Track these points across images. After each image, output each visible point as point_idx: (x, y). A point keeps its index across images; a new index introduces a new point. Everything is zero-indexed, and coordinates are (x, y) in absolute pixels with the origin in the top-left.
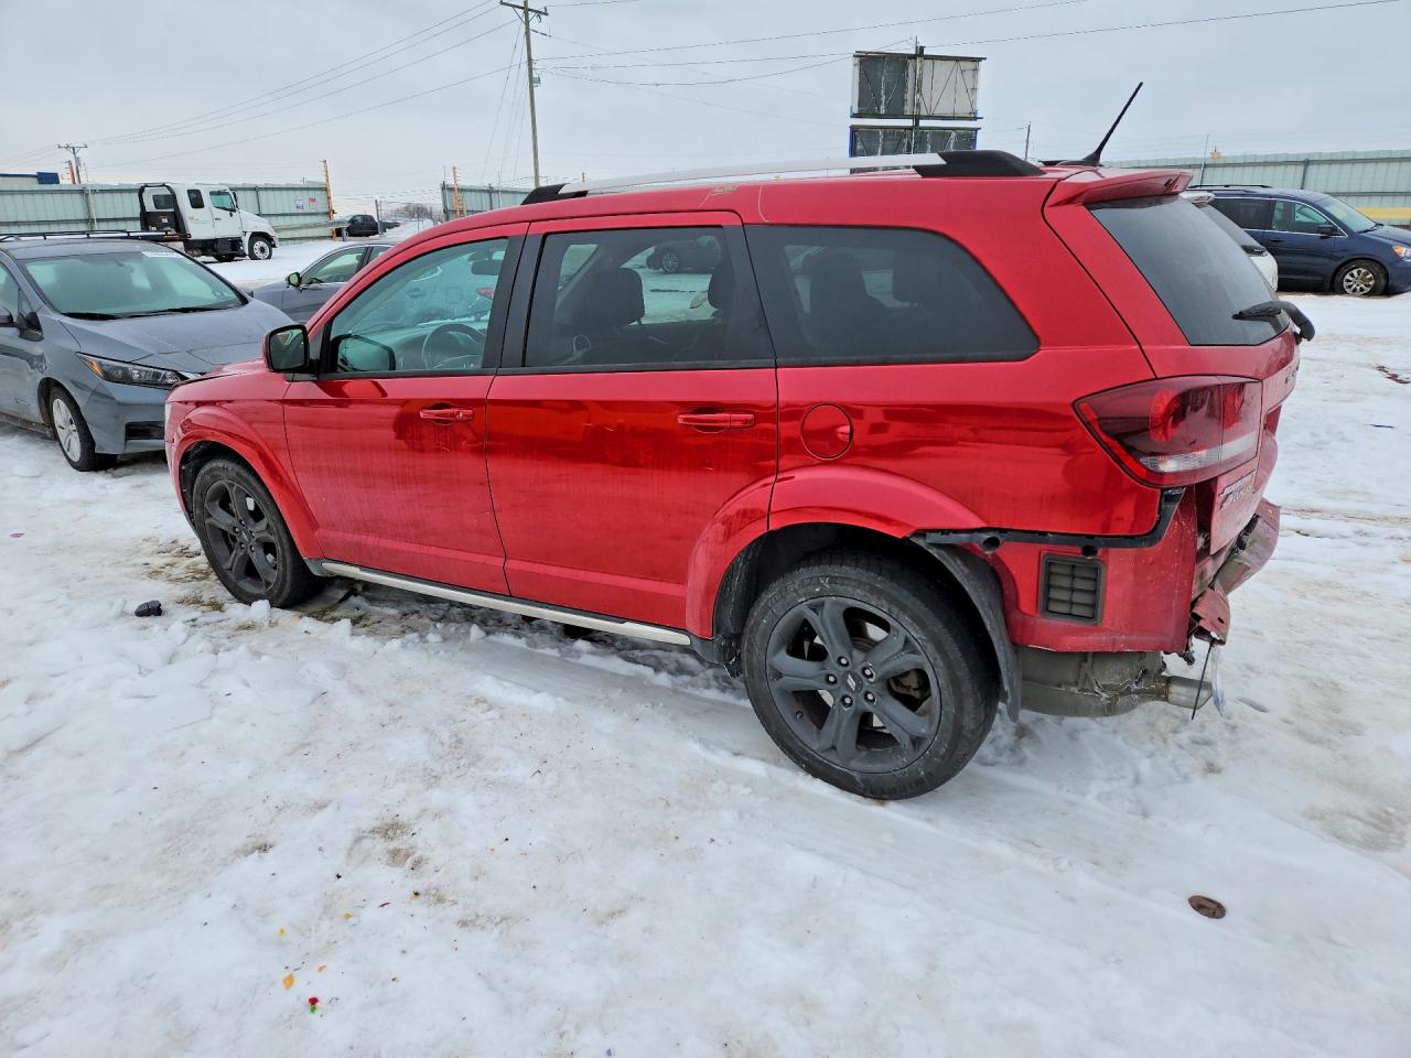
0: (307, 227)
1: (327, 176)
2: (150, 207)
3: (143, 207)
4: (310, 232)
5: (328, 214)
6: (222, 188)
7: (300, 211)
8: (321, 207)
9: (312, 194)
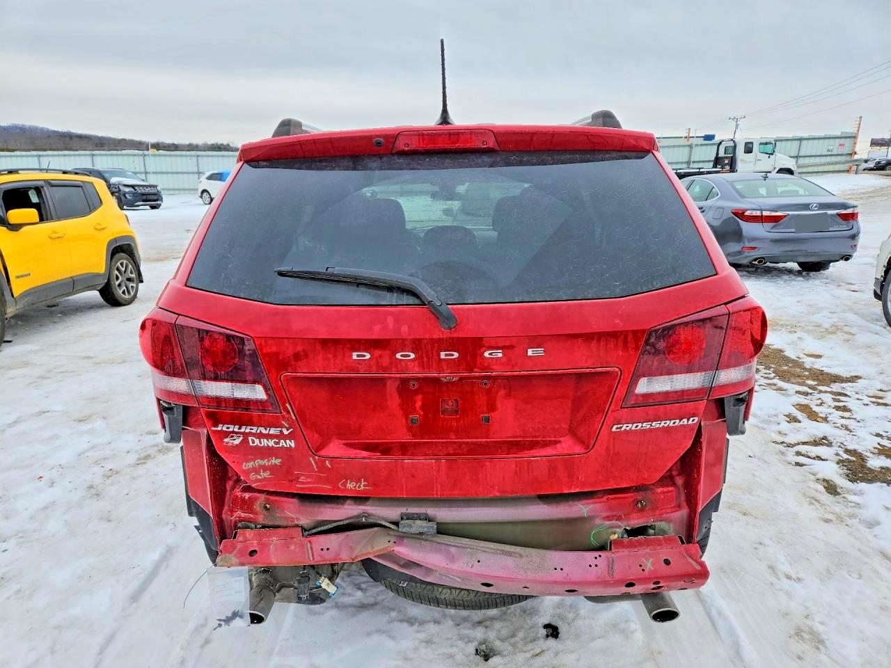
0: (829, 164)
1: (859, 128)
2: (722, 154)
3: (717, 154)
4: (831, 168)
5: (851, 154)
6: (768, 140)
7: (830, 153)
8: (846, 150)
9: (842, 141)
